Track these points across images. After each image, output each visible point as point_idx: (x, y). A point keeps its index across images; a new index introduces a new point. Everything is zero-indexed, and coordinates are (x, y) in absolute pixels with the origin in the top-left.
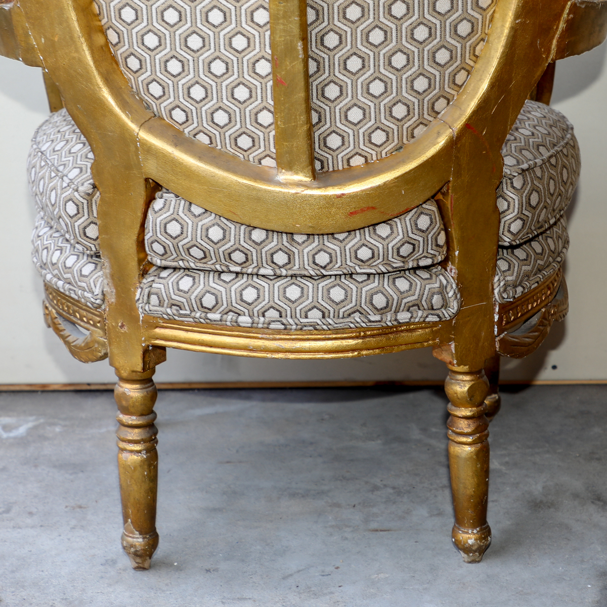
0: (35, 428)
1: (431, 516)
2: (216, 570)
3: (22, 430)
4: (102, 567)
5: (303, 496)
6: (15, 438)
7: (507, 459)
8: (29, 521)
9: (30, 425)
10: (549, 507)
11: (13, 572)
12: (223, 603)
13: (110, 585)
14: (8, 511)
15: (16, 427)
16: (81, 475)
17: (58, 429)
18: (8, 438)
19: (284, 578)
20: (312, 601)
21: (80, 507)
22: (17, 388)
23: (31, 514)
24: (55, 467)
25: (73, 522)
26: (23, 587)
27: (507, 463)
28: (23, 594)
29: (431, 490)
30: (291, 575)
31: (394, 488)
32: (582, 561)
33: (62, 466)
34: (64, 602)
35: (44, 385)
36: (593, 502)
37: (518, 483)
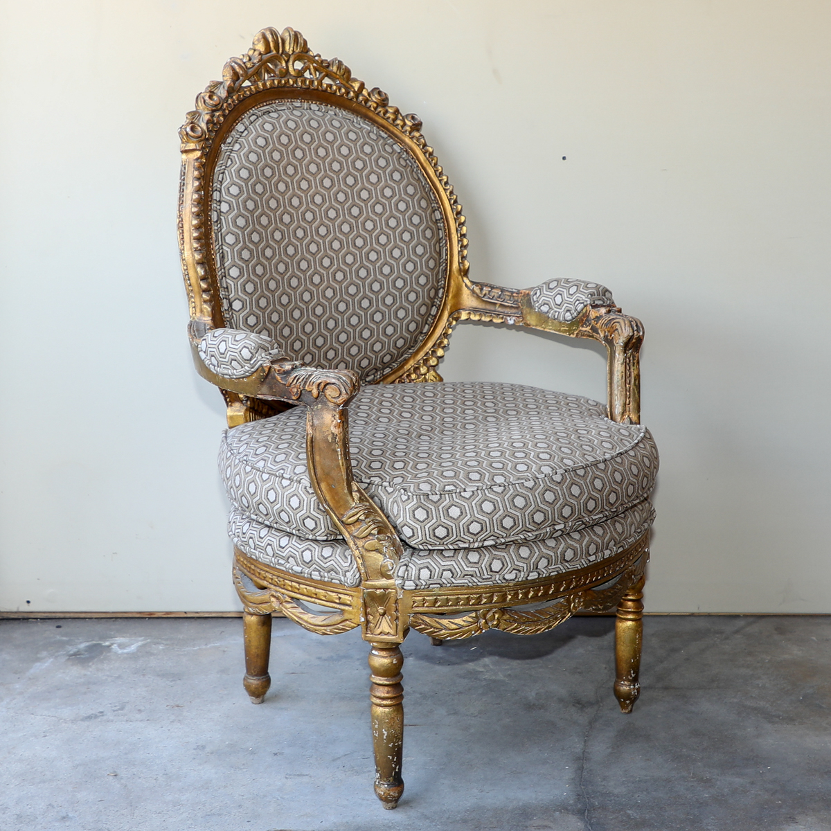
0: (144, 646)
1: (449, 715)
2: (282, 754)
3: (133, 648)
4: (194, 751)
5: (350, 699)
6: (127, 654)
7: (509, 672)
8: (138, 716)
9: (140, 643)
10: (540, 709)
11: (126, 754)
12: (286, 778)
13: (200, 764)
14: (122, 709)
15: (129, 646)
16: (178, 682)
17: (161, 647)
18: (122, 654)
19: (334, 760)
20: (355, 777)
21: (178, 706)
22: (130, 615)
23: (140, 711)
24: (158, 676)
25: (172, 718)
26: (134, 765)
27: (510, 675)
28: (134, 770)
29: (449, 695)
30: (339, 758)
31: (421, 694)
32: (563, 749)
33: (164, 675)
34: (164, 776)
35: (151, 613)
36: (574, 705)
37: (517, 691)
